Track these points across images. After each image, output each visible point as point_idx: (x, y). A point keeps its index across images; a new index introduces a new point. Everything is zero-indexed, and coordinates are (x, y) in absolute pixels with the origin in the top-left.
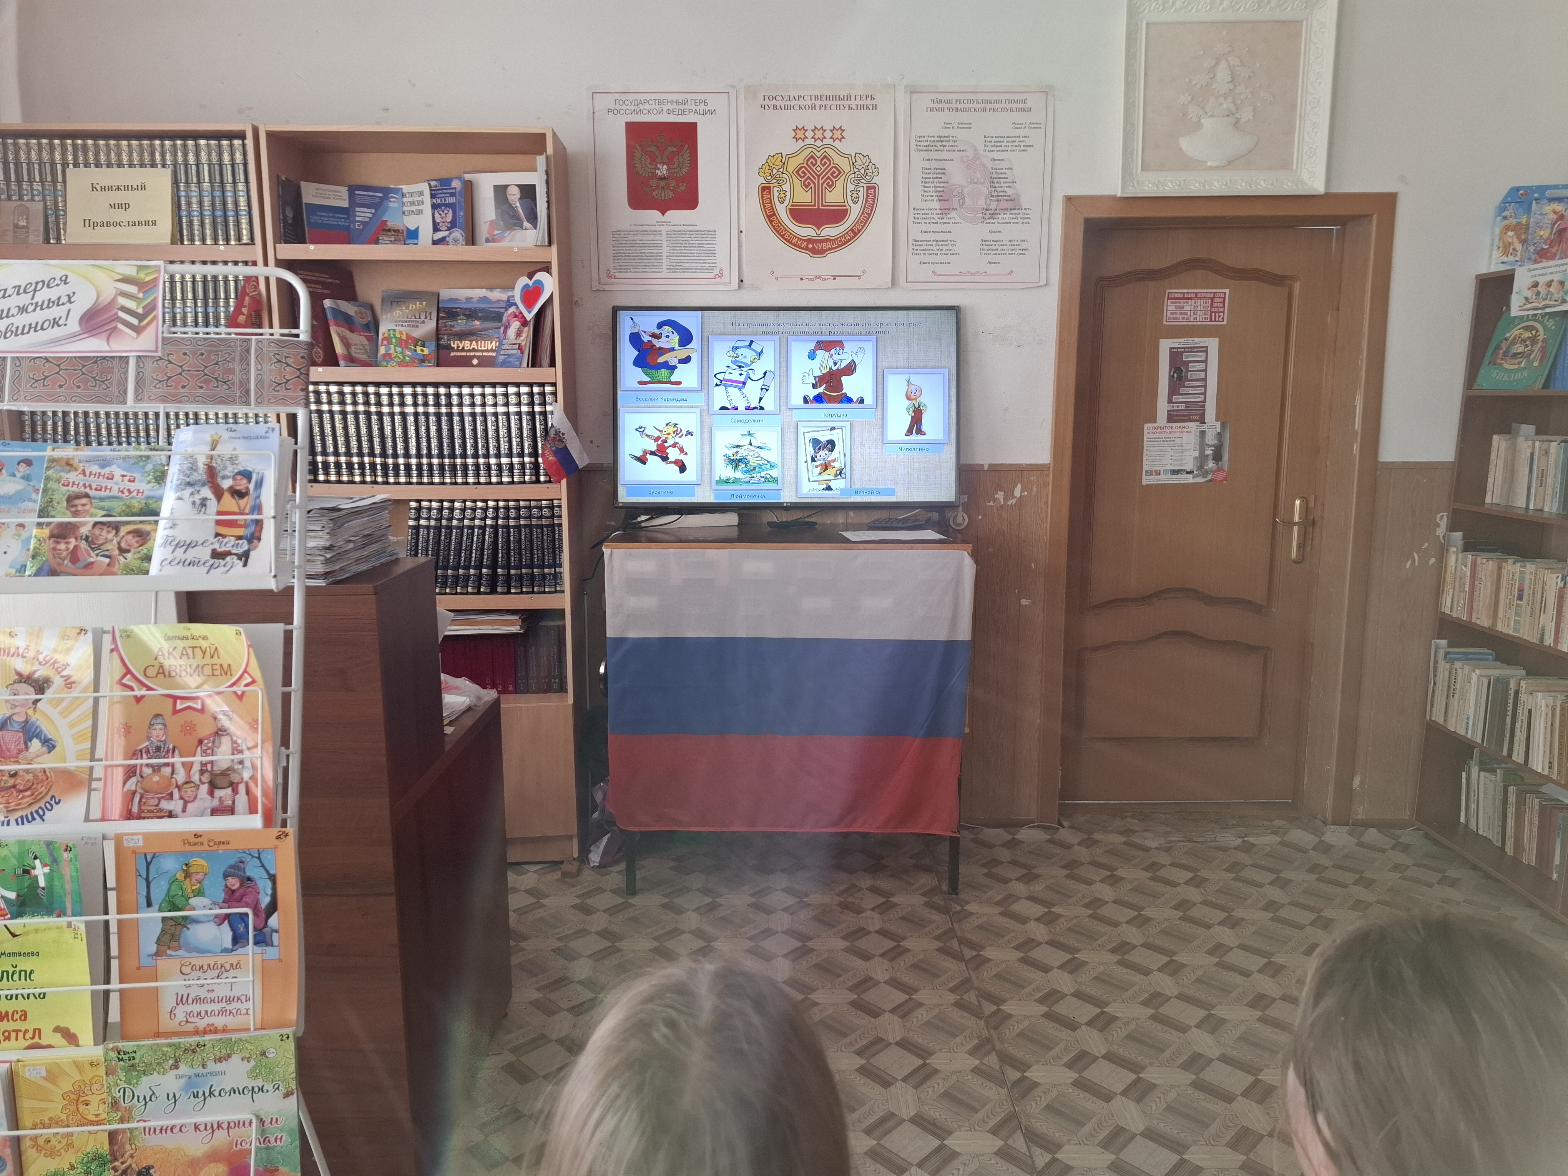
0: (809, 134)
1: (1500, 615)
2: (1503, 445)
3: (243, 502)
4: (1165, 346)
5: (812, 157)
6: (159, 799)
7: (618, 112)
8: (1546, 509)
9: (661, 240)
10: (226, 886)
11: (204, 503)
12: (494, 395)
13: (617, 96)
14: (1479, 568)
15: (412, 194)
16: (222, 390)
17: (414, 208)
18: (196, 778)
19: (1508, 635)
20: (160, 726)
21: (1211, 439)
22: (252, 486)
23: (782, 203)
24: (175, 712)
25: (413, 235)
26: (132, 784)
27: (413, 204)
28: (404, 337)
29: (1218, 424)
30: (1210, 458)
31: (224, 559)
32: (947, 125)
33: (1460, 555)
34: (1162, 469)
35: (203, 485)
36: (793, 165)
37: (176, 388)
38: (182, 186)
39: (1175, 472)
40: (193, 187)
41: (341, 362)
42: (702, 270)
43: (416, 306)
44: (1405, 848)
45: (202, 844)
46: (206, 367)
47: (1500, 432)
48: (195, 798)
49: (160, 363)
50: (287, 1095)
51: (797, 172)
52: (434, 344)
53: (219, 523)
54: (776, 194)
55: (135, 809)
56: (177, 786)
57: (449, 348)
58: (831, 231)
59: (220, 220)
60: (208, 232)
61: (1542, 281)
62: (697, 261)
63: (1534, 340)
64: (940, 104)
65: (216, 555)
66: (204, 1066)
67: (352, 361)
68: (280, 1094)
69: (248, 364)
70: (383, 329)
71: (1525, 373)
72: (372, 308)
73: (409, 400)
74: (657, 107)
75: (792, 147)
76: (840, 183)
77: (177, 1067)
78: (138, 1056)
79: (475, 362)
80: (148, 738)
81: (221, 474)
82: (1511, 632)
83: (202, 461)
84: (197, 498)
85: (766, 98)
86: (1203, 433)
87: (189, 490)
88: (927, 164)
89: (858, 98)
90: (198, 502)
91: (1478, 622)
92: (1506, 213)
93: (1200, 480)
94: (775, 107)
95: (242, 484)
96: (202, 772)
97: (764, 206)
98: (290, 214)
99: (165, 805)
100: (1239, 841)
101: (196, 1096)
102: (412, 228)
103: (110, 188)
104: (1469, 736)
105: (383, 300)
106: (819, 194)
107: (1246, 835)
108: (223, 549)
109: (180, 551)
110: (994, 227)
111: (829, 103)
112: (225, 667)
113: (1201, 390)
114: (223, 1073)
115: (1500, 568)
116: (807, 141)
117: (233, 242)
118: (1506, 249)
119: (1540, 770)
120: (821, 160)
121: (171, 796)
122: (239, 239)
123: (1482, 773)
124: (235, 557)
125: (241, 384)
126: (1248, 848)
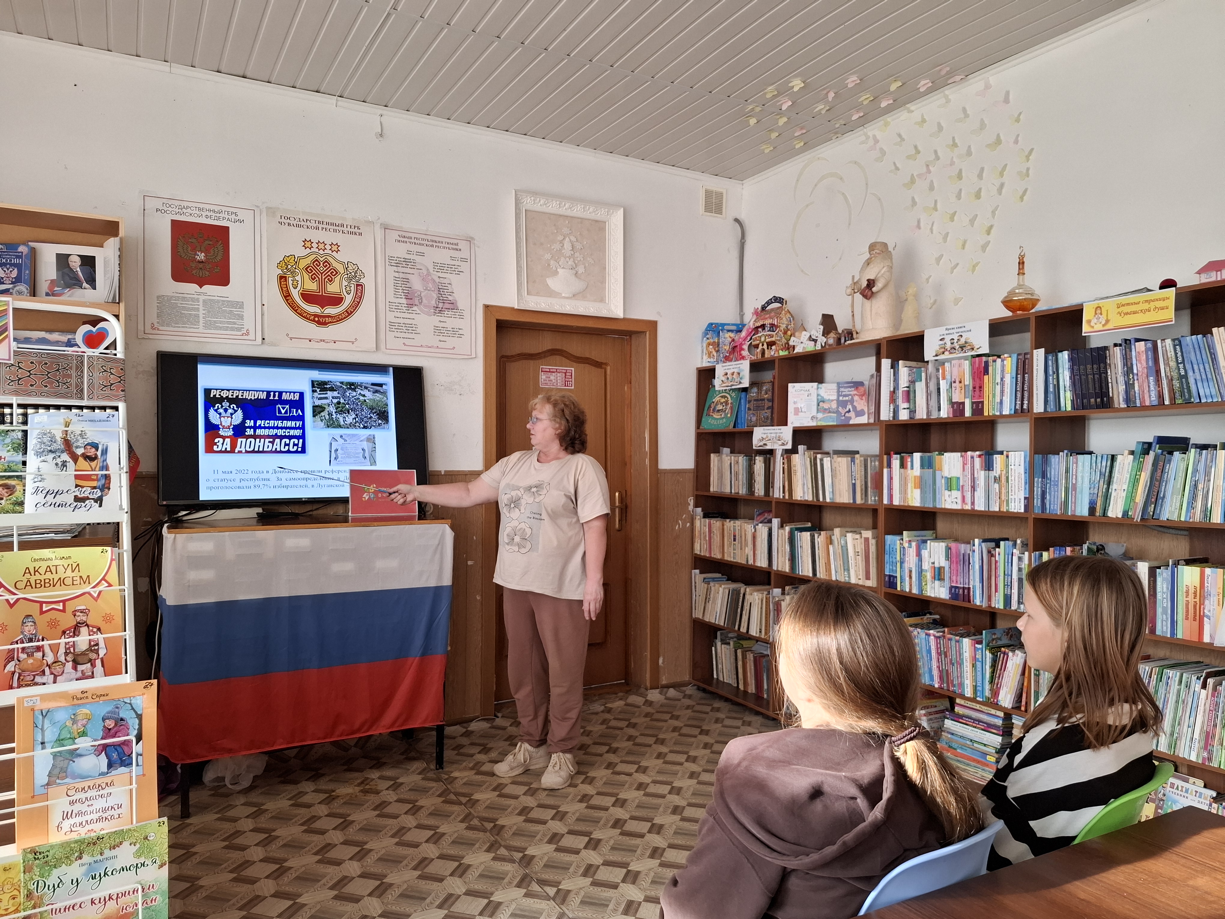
0: (315, 245)
1: (726, 551)
2: (716, 459)
3: (93, 464)
5: (317, 260)
6: (34, 676)
7: (165, 212)
8: (740, 492)
9: (199, 305)
10: (104, 726)
11: (64, 464)
13: (165, 201)
14: (712, 526)
16: (62, 389)
18: (62, 658)
19: (731, 561)
20: (31, 623)
22: (99, 453)
23: (295, 288)
24: (42, 613)
26: (10, 667)
31: (84, 502)
32: (409, 252)
33: (703, 520)
35: (62, 452)
36: (303, 264)
37: (26, 386)
42: (232, 329)
44: (690, 697)
45: (87, 697)
46: (49, 373)
47: (714, 453)
48: (63, 672)
49: (12, 368)
50: (161, 866)
51: (306, 269)
53: (77, 477)
54: (291, 282)
55: (15, 684)
56: (47, 665)
58: (332, 311)
61: (729, 372)
62: (228, 323)
63: (726, 403)
64: (404, 238)
65: (77, 499)
66: (101, 854)
68: (156, 866)
69: (82, 372)
71: (724, 420)
74: (198, 213)
75: (301, 252)
76: (337, 279)
77: (81, 858)
78: (51, 854)
80: (22, 633)
81: (75, 445)
82: (732, 560)
83: (59, 436)
84: (59, 461)
85: (283, 217)
87: (52, 456)
88: (397, 275)
89: (349, 227)
90: (60, 464)
91: (715, 556)
92: (708, 336)
94: (289, 224)
95: (91, 452)
96: (66, 654)
97: (282, 289)
99: (38, 679)
100: (602, 708)
101: (93, 878)
104: (717, 623)
106: (322, 285)
107: (606, 704)
108: (83, 495)
109: (50, 498)
110: (442, 319)
111: (329, 227)
112: (85, 578)
114: (116, 857)
115: (723, 525)
116: (313, 250)
118: (709, 354)
119: (754, 635)
120: (323, 264)
121: (43, 673)
123: (723, 646)
124: (92, 501)
125: (77, 386)
126: (609, 710)
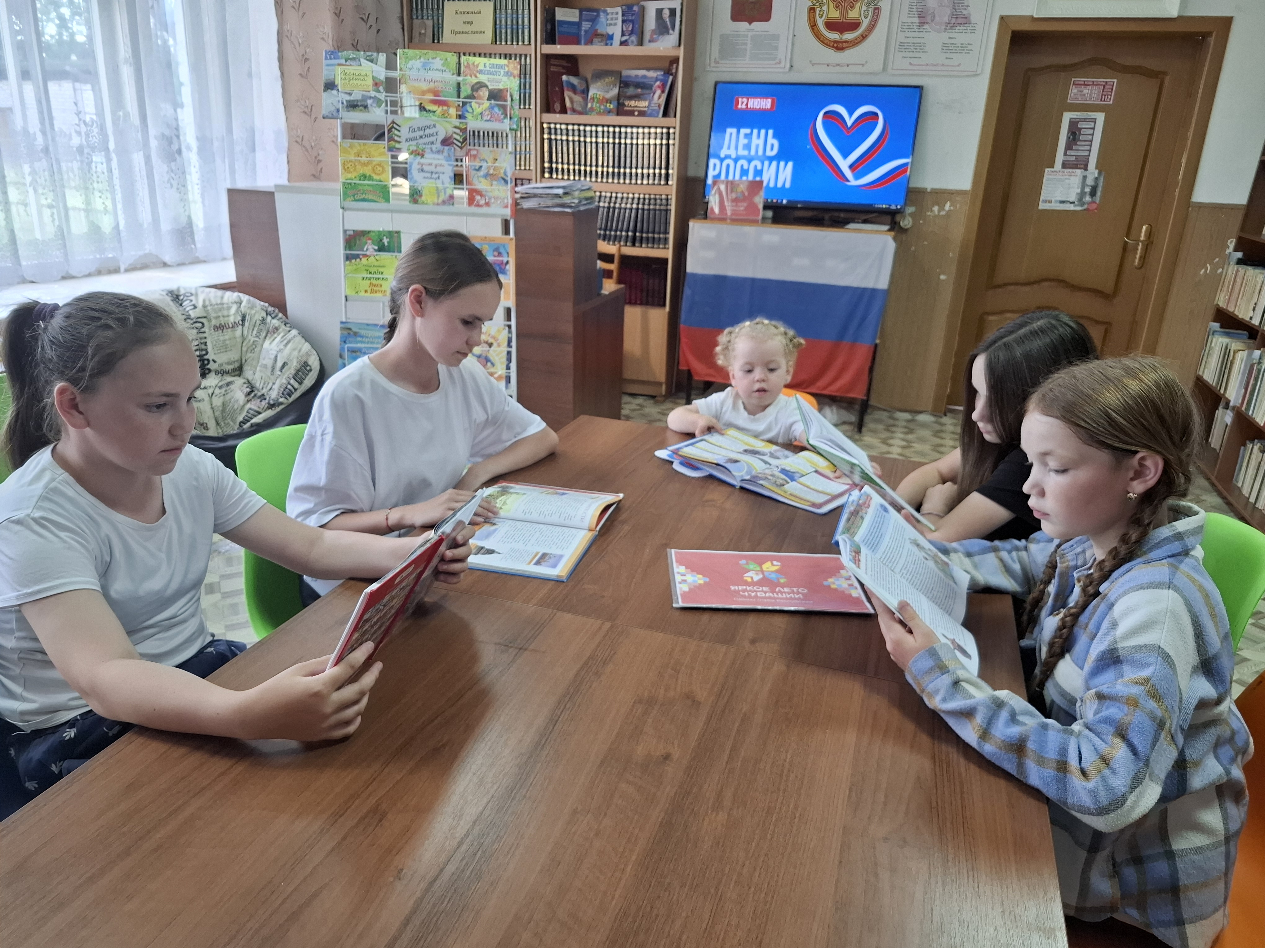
4: (1067, 116)
9: (747, 40)
12: (644, 133)
15: (612, 14)
17: (613, 22)
21: (1090, 181)
23: (821, 18)
25: (610, 37)
27: (612, 19)
28: (601, 98)
29: (1097, 172)
30: (1088, 194)
33: (1234, 267)
34: (1053, 200)
38: (498, 11)
39: (1062, 202)
40: (503, 12)
41: (569, 112)
42: (768, 59)
43: (609, 80)
52: (616, 103)
54: (818, 12)
57: (623, 105)
58: (849, 36)
59: (515, 31)
60: (509, 37)
62: (767, 54)
67: (574, 111)
70: (591, 93)
72: (586, 81)
73: (600, 134)
79: (636, 113)
86: (1085, 177)
93: (1079, 208)
97: (810, 20)
98: (549, 27)
102: (610, 33)
103: (464, 13)
105: (592, 76)
110: (952, 35)
113: (1088, 148)
117: (520, 43)
122: (523, 42)
